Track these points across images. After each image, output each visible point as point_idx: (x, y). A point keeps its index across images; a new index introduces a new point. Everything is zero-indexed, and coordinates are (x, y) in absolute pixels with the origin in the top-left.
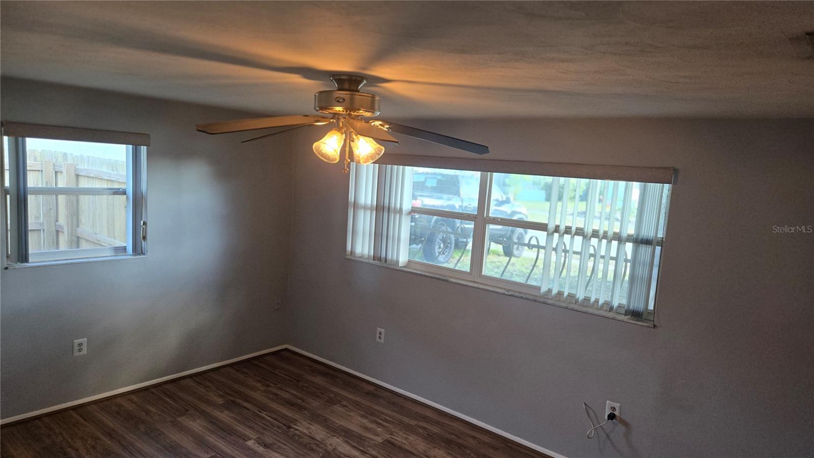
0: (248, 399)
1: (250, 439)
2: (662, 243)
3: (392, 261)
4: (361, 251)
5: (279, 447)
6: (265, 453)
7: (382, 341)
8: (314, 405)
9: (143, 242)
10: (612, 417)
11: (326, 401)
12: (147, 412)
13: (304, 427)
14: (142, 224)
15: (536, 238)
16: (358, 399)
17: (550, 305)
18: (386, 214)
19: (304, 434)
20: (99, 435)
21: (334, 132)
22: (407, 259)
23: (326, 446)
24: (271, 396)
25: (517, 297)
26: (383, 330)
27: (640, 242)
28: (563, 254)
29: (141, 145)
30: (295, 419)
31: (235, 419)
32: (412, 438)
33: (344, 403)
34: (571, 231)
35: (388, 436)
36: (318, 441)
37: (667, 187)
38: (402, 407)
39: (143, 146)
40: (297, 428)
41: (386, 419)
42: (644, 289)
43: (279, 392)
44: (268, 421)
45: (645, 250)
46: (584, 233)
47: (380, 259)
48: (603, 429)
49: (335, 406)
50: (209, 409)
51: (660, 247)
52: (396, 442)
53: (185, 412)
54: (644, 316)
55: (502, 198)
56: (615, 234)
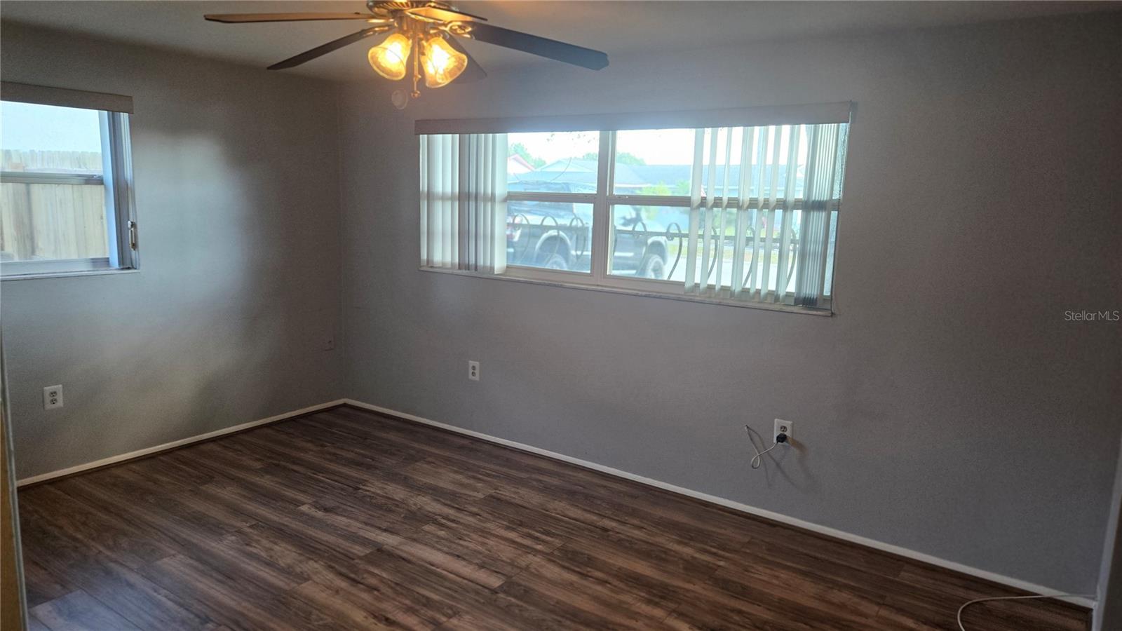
0: (295, 461)
1: (303, 504)
2: (839, 205)
3: (484, 267)
4: (441, 259)
5: (345, 510)
6: (327, 517)
7: (477, 378)
8: (389, 463)
9: (133, 252)
10: (782, 438)
11: (404, 459)
12: (155, 482)
13: (376, 487)
14: (129, 226)
15: (676, 224)
16: (448, 454)
17: (697, 302)
18: (472, 204)
19: (378, 495)
20: (92, 510)
21: (397, 35)
22: (504, 264)
23: (408, 505)
24: (328, 457)
25: (654, 297)
26: (477, 364)
27: (810, 206)
28: (713, 241)
29: (120, 112)
30: (363, 480)
31: (280, 483)
32: (523, 491)
33: (430, 459)
34: (721, 203)
35: (492, 492)
36: (397, 501)
37: (844, 126)
38: (508, 460)
39: (123, 112)
40: (368, 489)
41: (486, 473)
42: (818, 268)
43: (339, 452)
44: (329, 484)
45: (818, 218)
46: (738, 204)
47: (468, 267)
48: (770, 455)
49: (418, 463)
50: (241, 474)
51: (837, 212)
52: (502, 496)
53: (210, 479)
54: (819, 304)
55: (630, 213)
56: (778, 201)
